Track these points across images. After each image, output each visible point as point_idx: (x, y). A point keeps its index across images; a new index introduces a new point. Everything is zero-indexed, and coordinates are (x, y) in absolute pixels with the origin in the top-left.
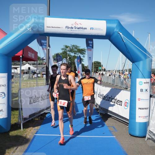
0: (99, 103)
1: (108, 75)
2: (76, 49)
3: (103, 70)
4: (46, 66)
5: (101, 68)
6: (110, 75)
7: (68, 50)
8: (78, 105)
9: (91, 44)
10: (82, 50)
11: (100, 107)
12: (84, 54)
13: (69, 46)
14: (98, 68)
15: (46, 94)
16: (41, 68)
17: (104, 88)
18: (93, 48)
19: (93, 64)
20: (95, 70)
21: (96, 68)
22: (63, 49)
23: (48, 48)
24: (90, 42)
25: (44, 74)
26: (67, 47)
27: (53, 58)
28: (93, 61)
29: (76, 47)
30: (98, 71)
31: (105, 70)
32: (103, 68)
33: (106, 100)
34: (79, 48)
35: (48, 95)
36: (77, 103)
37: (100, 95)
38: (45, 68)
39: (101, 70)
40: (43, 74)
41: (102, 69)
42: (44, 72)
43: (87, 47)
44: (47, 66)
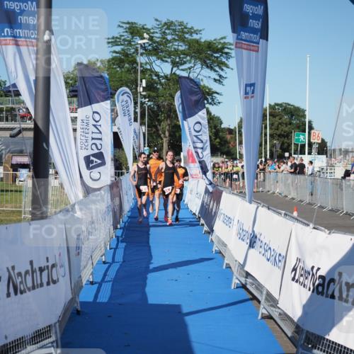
0: (296, 313)
1: (339, 173)
2: (182, 39)
3: (315, 146)
4: (36, 124)
5: (302, 138)
6: (347, 174)
7: (143, 47)
8: (188, 319)
9: (255, 17)
10: (210, 46)
11: (298, 328)
12: (222, 65)
13: (149, 26)
14: (288, 135)
15: (31, 263)
16: (7, 134)
17: (322, 236)
18: (265, 35)
19: (264, 116)
20: (272, 146)
21: (279, 136)
22: (114, 41)
23: (46, 37)
24: (248, 8)
25: (24, 166)
26: (135, 30)
27: (66, 83)
28: (266, 105)
29: (182, 32)
30: (288, 150)
31: (322, 149)
32: (316, 140)
33: (333, 297)
34: (195, 37)
35: (41, 270)
36: (185, 310)
37: (300, 273)
38: (31, 134)
39: (303, 146)
40: (16, 167)
41: (310, 145)
42: (21, 153)
43: (234, 30)
44: (40, 124)
